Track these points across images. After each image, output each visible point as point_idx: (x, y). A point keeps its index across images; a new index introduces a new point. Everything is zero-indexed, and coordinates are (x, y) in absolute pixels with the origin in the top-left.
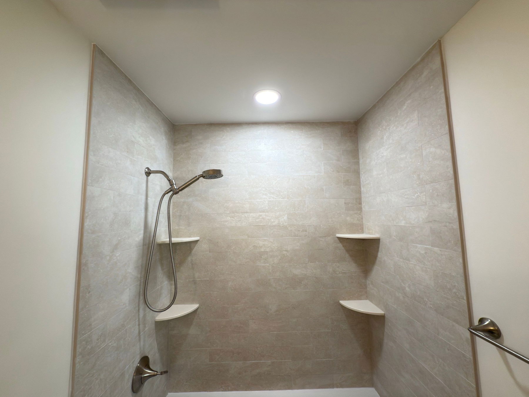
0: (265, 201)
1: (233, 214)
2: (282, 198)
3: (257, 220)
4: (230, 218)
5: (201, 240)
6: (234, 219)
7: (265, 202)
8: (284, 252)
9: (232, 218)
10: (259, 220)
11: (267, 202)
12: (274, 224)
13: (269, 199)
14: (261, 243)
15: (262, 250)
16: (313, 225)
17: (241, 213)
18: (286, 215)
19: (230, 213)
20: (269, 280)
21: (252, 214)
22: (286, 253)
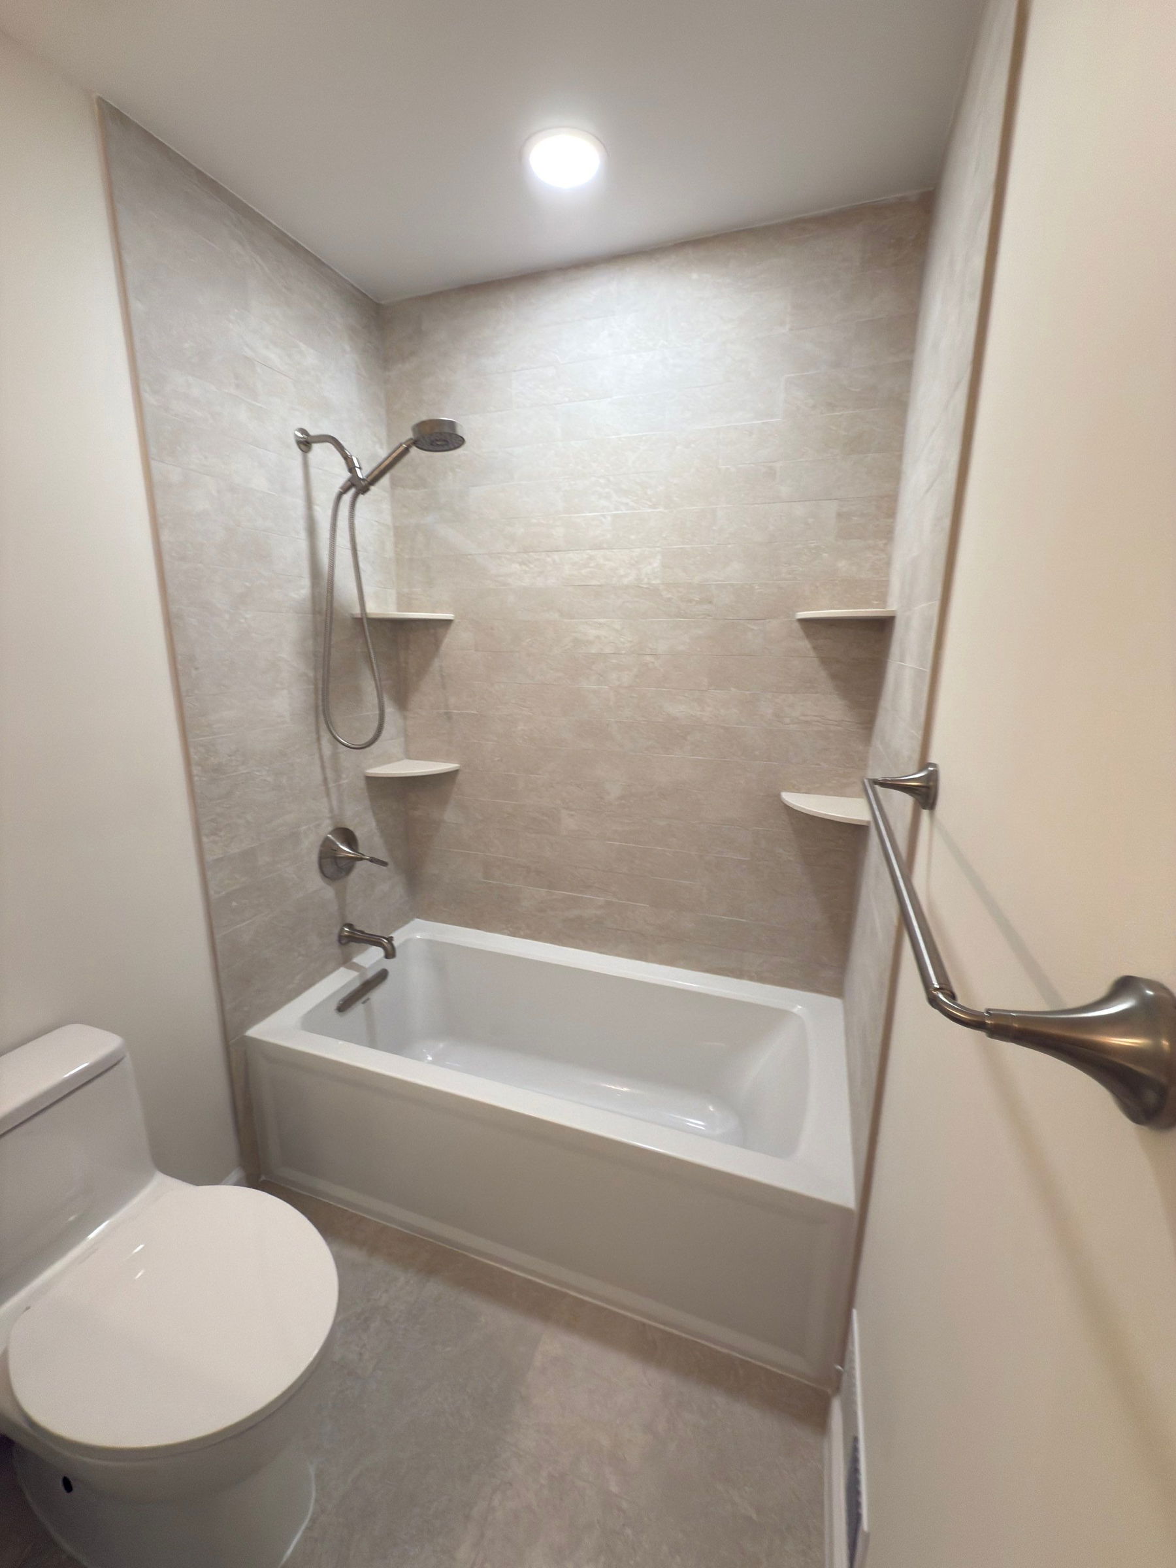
0: (603, 516)
1: (525, 556)
2: (650, 507)
3: (584, 572)
4: (517, 566)
5: (457, 621)
6: (527, 569)
7: (603, 520)
8: (648, 658)
9: (524, 567)
10: (589, 569)
11: (609, 518)
12: (626, 581)
13: (617, 509)
14: (592, 633)
15: (594, 650)
16: (732, 585)
17: (544, 553)
18: (659, 557)
19: (519, 552)
20: (608, 725)
21: (571, 555)
22: (653, 660)
